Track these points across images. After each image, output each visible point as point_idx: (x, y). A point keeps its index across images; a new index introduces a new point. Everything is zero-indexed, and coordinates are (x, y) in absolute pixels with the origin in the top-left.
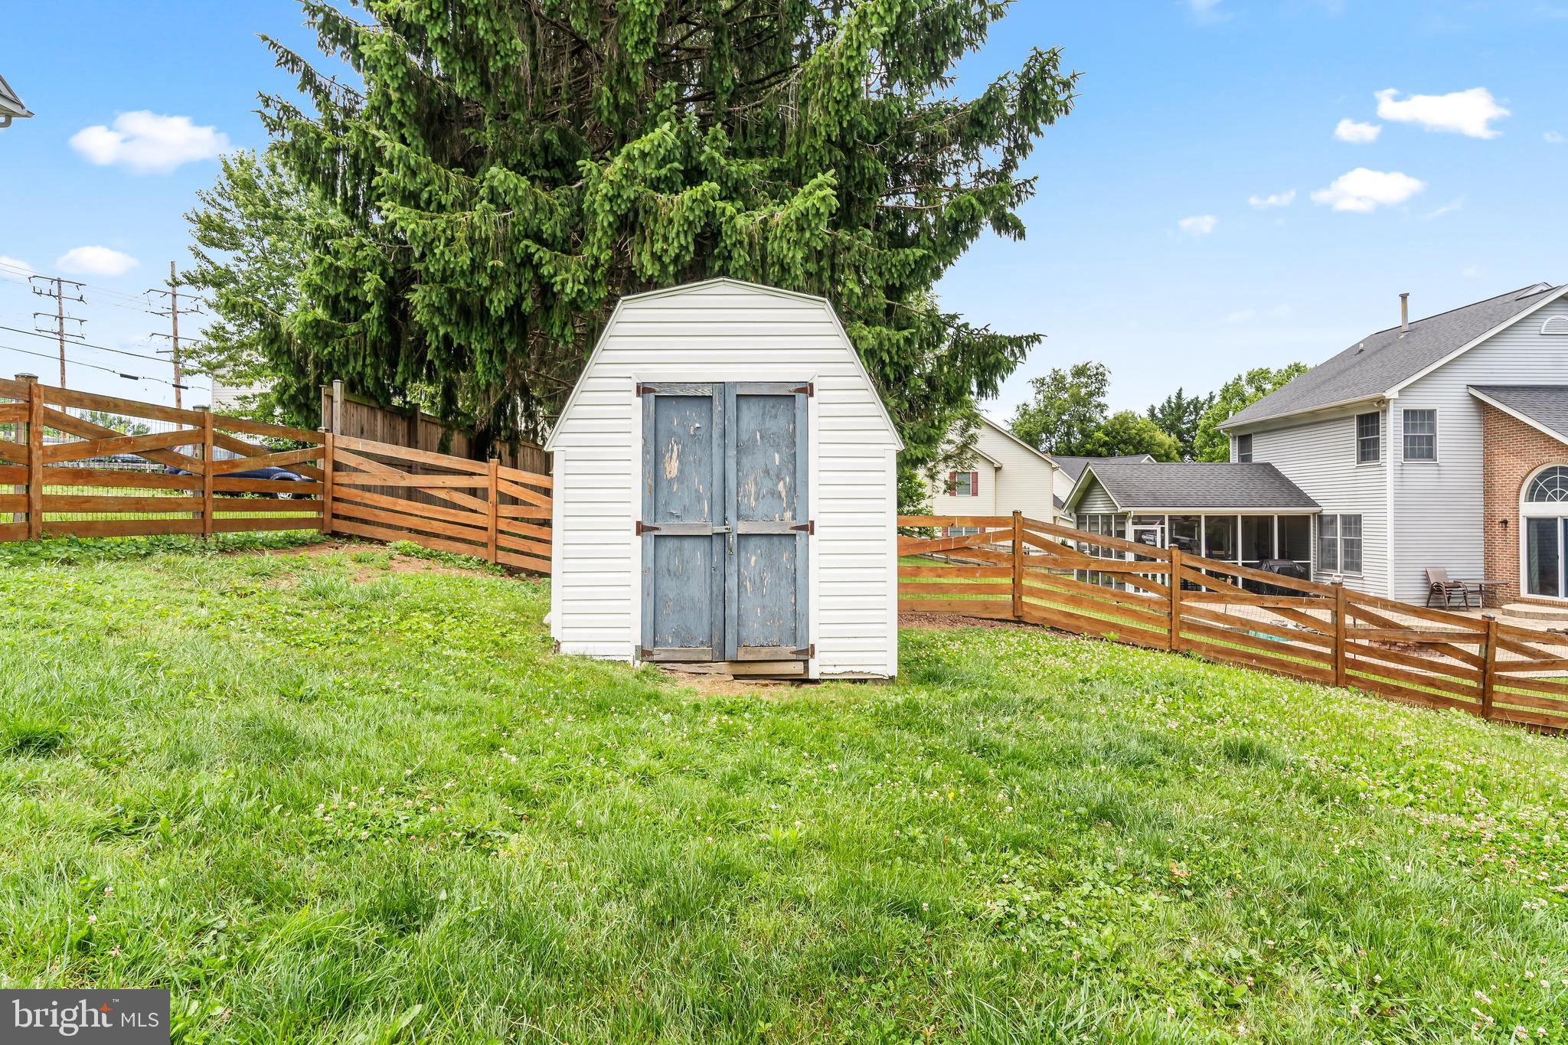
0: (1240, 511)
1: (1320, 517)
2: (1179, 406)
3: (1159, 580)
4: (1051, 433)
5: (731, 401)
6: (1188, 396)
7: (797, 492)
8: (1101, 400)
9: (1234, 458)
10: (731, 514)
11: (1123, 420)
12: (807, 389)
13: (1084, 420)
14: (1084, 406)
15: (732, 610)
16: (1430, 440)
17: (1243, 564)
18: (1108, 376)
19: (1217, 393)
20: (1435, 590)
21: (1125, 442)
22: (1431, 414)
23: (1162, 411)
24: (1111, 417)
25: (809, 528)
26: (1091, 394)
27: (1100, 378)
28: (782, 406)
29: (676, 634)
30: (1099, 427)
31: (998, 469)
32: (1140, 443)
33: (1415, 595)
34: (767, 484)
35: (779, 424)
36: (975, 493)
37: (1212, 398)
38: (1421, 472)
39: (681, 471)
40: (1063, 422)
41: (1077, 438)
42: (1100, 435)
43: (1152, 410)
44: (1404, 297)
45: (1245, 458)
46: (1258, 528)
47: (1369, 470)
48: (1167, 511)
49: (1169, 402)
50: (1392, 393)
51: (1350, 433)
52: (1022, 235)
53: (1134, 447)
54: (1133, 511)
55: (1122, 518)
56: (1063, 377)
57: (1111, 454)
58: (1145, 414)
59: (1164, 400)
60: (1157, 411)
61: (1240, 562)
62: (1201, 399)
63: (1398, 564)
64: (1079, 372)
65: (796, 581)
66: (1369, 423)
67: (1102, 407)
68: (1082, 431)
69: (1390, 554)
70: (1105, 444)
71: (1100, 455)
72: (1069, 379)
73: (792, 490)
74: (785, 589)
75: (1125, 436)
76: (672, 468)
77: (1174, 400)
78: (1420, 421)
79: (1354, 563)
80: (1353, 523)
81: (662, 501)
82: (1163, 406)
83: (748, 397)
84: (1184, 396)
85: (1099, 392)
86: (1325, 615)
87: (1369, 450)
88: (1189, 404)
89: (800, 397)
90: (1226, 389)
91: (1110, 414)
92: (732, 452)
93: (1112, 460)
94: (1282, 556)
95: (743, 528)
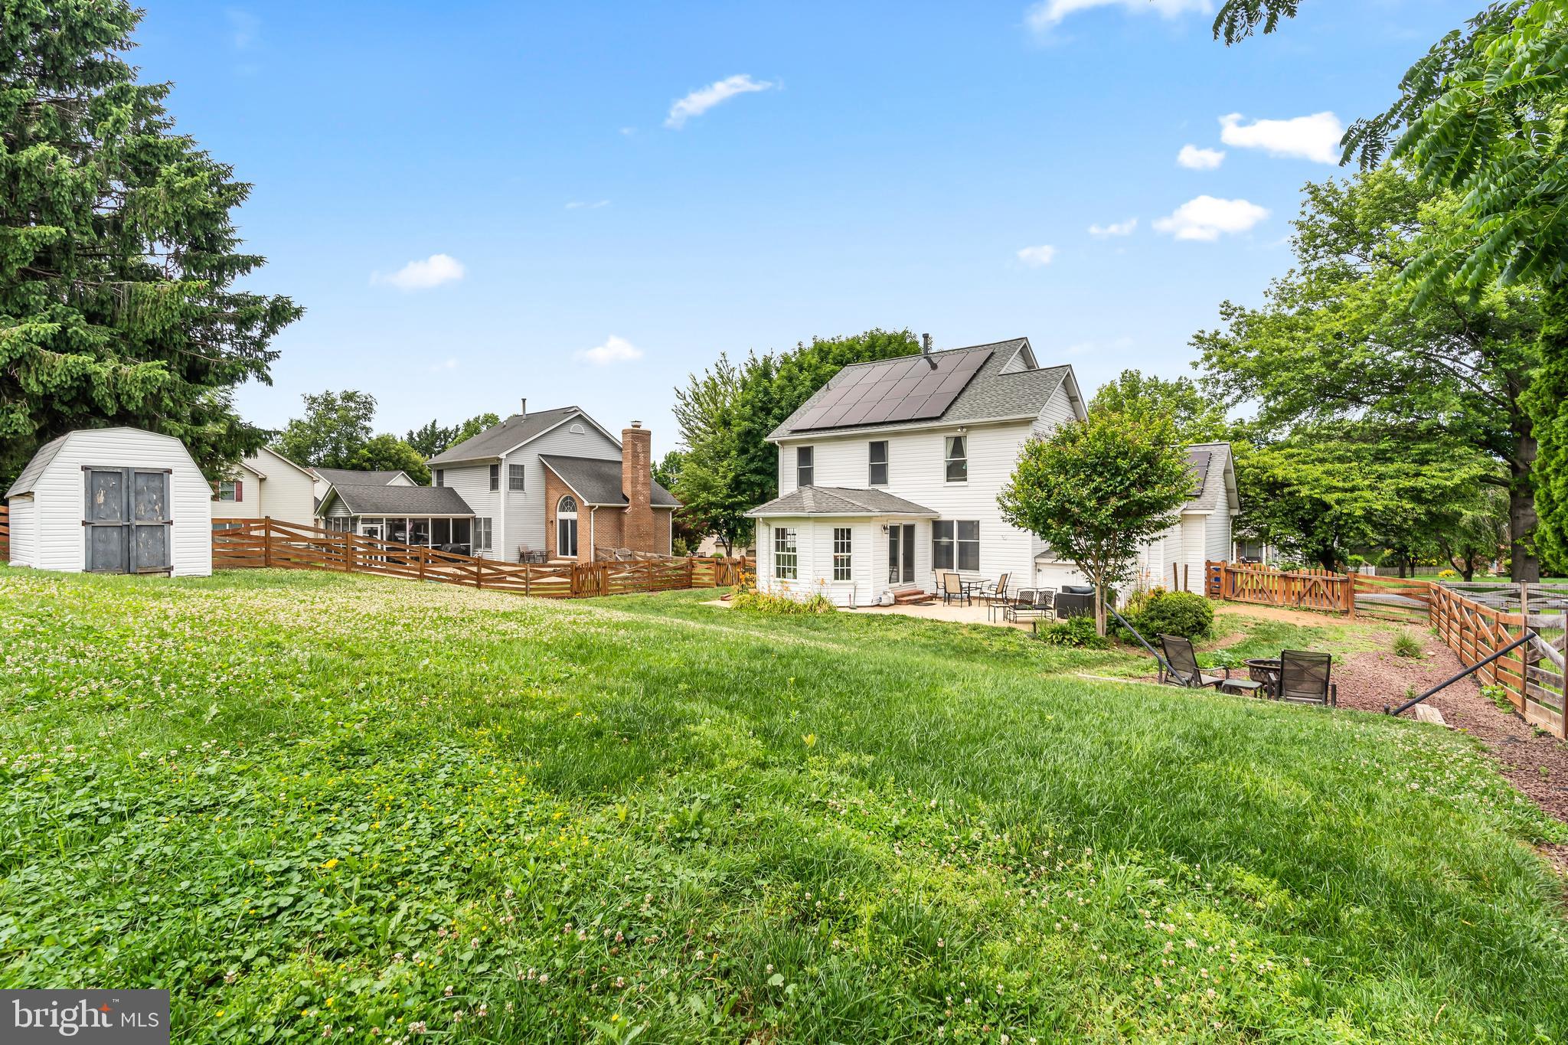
0: (430, 516)
1: (475, 519)
2: (433, 433)
3: (379, 559)
4: (319, 447)
5: (132, 476)
6: (440, 427)
7: (164, 508)
8: (367, 424)
9: (434, 484)
10: (132, 518)
11: (386, 441)
12: (169, 472)
13: (350, 438)
14: (351, 426)
15: (133, 554)
16: (522, 480)
17: (433, 548)
18: (375, 407)
19: (461, 426)
20: (522, 556)
21: (386, 459)
22: (523, 466)
23: (419, 435)
24: (375, 438)
25: (171, 523)
26: (358, 418)
27: (368, 406)
28: (157, 477)
29: (103, 565)
30: (364, 446)
31: (262, 480)
32: (399, 460)
33: (514, 558)
34: (150, 507)
35: (156, 483)
36: (239, 499)
37: (458, 429)
38: (517, 495)
39: (105, 501)
40: (331, 439)
41: (344, 454)
42: (365, 451)
43: (411, 434)
44: (524, 400)
45: (440, 484)
46: (440, 525)
47: (494, 494)
48: (385, 515)
49: (426, 429)
50: (503, 456)
51: (487, 473)
52: (271, 383)
53: (394, 463)
54: (361, 515)
55: (355, 520)
56: (334, 400)
57: (373, 469)
58: (406, 438)
59: (421, 428)
60: (415, 435)
61: (430, 545)
62: (450, 429)
63: (506, 544)
64: (349, 397)
65: (164, 543)
66: (495, 470)
67: (368, 430)
68: (348, 448)
69: (503, 539)
70: (369, 460)
71: (364, 469)
72: (339, 402)
73: (162, 509)
74: (159, 546)
75: (387, 455)
76: (101, 499)
77: (429, 428)
78: (517, 471)
79: (489, 545)
80: (488, 521)
81: (95, 512)
82: (421, 432)
83: (139, 473)
84: (437, 426)
85: (366, 417)
86: (475, 569)
87: (494, 485)
88: (440, 433)
89: (165, 474)
90: (468, 424)
91: (374, 435)
92: (132, 495)
93: (373, 473)
94: (455, 541)
95: (138, 523)
